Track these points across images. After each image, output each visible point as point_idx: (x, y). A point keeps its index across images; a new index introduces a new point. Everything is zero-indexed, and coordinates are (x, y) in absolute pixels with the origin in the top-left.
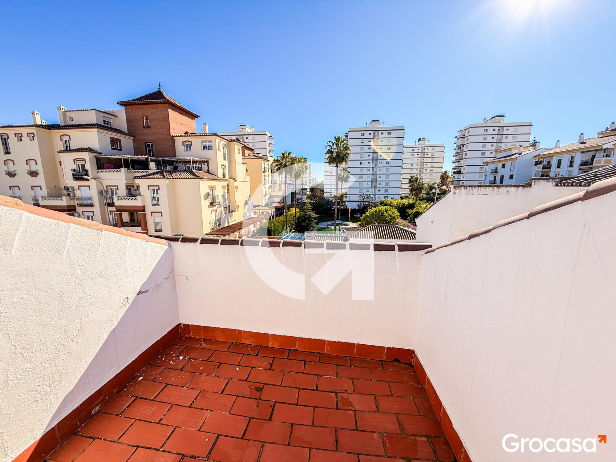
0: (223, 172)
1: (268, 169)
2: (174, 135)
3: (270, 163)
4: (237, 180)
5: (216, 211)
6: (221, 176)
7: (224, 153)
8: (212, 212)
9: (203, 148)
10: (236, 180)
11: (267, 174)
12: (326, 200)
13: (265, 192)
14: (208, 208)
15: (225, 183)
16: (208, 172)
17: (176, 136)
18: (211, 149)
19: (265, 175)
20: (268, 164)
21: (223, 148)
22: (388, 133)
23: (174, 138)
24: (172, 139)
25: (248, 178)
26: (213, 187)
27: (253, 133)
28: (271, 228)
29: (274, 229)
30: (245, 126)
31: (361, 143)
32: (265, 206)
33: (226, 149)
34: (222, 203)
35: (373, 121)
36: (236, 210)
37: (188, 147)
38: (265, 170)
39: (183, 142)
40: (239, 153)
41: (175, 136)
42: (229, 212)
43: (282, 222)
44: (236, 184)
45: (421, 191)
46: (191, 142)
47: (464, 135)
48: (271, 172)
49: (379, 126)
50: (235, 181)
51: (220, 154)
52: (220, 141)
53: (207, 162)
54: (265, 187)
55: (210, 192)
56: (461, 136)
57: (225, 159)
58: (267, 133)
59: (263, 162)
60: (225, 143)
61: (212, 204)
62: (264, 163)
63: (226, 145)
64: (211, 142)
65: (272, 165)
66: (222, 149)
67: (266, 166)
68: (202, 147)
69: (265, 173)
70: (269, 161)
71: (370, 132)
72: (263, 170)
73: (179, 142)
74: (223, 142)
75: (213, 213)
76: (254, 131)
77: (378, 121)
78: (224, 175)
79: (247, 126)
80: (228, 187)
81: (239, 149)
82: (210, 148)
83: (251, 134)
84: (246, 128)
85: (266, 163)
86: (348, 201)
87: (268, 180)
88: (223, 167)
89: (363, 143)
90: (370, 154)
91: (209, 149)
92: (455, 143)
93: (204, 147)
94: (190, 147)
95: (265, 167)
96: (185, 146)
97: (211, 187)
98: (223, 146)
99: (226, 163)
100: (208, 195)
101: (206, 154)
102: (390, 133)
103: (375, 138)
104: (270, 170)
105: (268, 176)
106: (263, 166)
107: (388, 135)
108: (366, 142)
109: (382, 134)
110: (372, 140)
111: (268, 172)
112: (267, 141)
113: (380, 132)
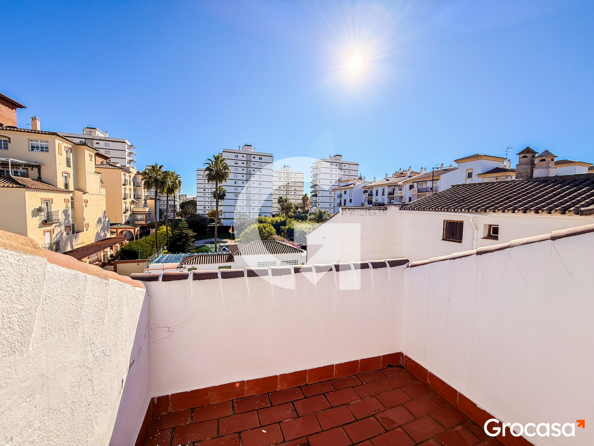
0: (66, 181)
1: (130, 181)
3: (132, 175)
4: (87, 193)
5: (51, 232)
6: (61, 185)
7: (67, 158)
8: (46, 233)
9: (30, 148)
10: (85, 193)
11: (128, 187)
12: (200, 217)
13: (126, 207)
14: (39, 228)
15: (68, 196)
16: (39, 179)
18: (47, 151)
19: (125, 188)
20: (130, 176)
21: (67, 152)
22: (259, 158)
25: (103, 191)
26: (49, 201)
27: (106, 139)
28: (138, 249)
29: (141, 251)
30: (95, 129)
31: (235, 163)
32: (125, 224)
33: (71, 154)
34: (63, 221)
35: (246, 145)
36: (85, 229)
37: (3, 144)
38: (125, 183)
40: (91, 160)
42: (73, 232)
43: (151, 242)
44: (85, 197)
45: (290, 210)
46: (9, 138)
47: (317, 167)
48: (134, 186)
49: (252, 150)
50: (83, 194)
51: (61, 160)
52: (61, 143)
53: (39, 167)
54: (125, 203)
55: (44, 206)
56: (315, 167)
57: (68, 165)
58: (126, 141)
59: (122, 173)
60: (70, 146)
61: (45, 223)
62: (124, 174)
63: (70, 148)
64: (48, 142)
65: (134, 177)
66: (64, 153)
67: (127, 178)
69: (126, 187)
70: (131, 172)
71: (243, 155)
72: (123, 182)
74: (67, 145)
75: (48, 234)
76: (108, 137)
77: (250, 146)
78: (66, 185)
79: (98, 129)
80: (73, 201)
81: (91, 156)
82: (45, 149)
83: (104, 139)
84: (97, 131)
85: (127, 175)
86: (223, 219)
87: (130, 194)
88: (65, 175)
89: (237, 164)
90: (244, 175)
91: (41, 150)
92: (312, 172)
93: (33, 147)
95: (125, 179)
97: (45, 200)
98: (66, 149)
99: (71, 171)
100: (40, 210)
101: (37, 156)
102: (261, 158)
103: (248, 161)
104: (132, 183)
105: (130, 189)
106: (123, 178)
107: (259, 159)
108: (240, 163)
109: (254, 157)
110: (245, 162)
111: (130, 185)
112: (126, 150)
113: (252, 156)
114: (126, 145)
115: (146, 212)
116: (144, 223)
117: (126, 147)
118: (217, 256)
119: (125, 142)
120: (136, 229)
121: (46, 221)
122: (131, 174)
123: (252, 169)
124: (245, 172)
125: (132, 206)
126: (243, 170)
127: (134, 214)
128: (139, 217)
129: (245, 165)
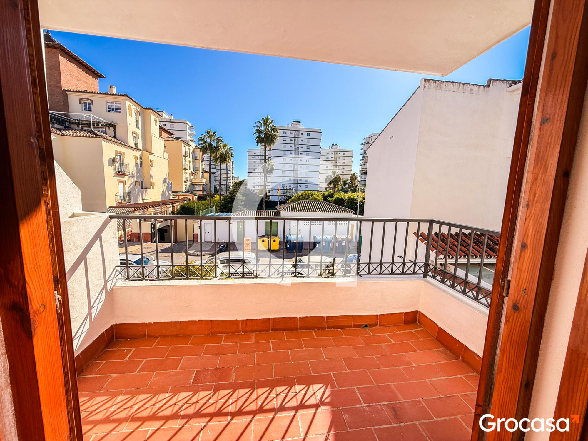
0: (135, 141)
1: (189, 154)
2: (66, 89)
3: (192, 149)
4: (153, 154)
5: (124, 183)
6: (131, 143)
7: (136, 120)
8: (120, 183)
9: (108, 110)
10: (151, 154)
11: (188, 159)
13: (186, 177)
14: (114, 176)
15: (138, 154)
16: (115, 137)
17: (70, 91)
18: (120, 112)
19: (185, 160)
20: (189, 149)
21: (136, 114)
23: (67, 92)
24: (64, 93)
25: (166, 155)
26: (121, 154)
27: (171, 121)
28: (194, 207)
29: (197, 209)
30: (162, 112)
31: (284, 140)
32: (185, 192)
33: (140, 117)
35: (294, 122)
36: (151, 187)
37: (88, 107)
38: (185, 154)
39: (80, 100)
40: (156, 125)
41: (68, 91)
42: (142, 188)
43: (206, 205)
44: (151, 157)
45: (338, 183)
46: (92, 101)
47: (369, 142)
48: (193, 159)
49: (300, 127)
50: (149, 154)
51: (131, 120)
52: (131, 105)
53: (114, 126)
54: (186, 173)
55: (117, 157)
56: (366, 143)
57: (137, 127)
59: (183, 145)
60: (139, 110)
61: (119, 173)
62: (185, 147)
63: (139, 111)
64: (120, 104)
65: (193, 151)
66: (134, 115)
67: (187, 150)
68: (108, 108)
69: (186, 158)
70: (190, 145)
71: (292, 131)
72: (183, 154)
73: (74, 100)
74: (136, 107)
75: (121, 184)
76: (172, 118)
77: (299, 122)
78: (136, 145)
79: (165, 112)
80: (141, 160)
81: (156, 121)
82: (118, 110)
84: (164, 114)
85: (187, 147)
86: (271, 195)
87: (190, 166)
88: (134, 135)
89: (286, 141)
90: (291, 152)
91: (116, 112)
92: (362, 149)
93: (109, 108)
94: (90, 107)
95: (185, 151)
96: (83, 105)
97: (118, 153)
98: (135, 112)
99: (139, 132)
100: (114, 160)
101: (113, 117)
102: (310, 134)
103: (296, 138)
104: (191, 156)
105: (190, 161)
106: (183, 149)
107: (307, 135)
108: (288, 140)
109: (302, 134)
110: (293, 139)
111: (189, 157)
112: (188, 130)
113: (301, 132)
114: (187, 126)
115: (203, 183)
116: (201, 193)
117: (188, 128)
118: (264, 212)
119: (186, 123)
120: (195, 197)
121: (119, 172)
122: (190, 147)
123: (300, 146)
124: (293, 149)
125: (192, 177)
126: (291, 147)
127: (193, 184)
128: (197, 187)
129: (293, 142)
